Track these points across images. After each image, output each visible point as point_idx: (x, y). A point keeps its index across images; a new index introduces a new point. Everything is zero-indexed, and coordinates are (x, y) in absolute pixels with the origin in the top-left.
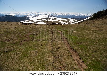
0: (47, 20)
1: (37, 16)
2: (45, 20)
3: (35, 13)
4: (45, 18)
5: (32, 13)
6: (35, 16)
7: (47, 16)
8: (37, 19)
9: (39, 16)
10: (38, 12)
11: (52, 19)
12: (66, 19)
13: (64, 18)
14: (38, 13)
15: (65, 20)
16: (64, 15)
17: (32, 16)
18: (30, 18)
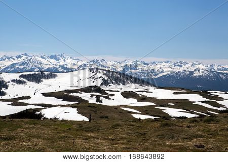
0: (98, 100)
1: (47, 77)
2: (85, 96)
3: (40, 59)
4: (87, 90)
5: (20, 60)
6: (37, 78)
7: (99, 75)
8: (45, 95)
9: (54, 76)
10: (52, 57)
11: (127, 95)
12: (204, 94)
13: (190, 92)
14: (53, 61)
15: (196, 98)
16: (196, 74)
17: (16, 76)
18: (6, 87)
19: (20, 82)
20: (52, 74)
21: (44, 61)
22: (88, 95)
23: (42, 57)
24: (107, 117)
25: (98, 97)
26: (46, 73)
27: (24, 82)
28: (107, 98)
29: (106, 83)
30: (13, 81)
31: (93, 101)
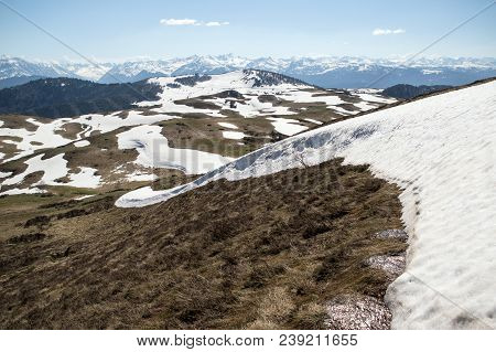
0: (232, 106)
1: (202, 80)
2: (219, 101)
3: (208, 60)
4: (223, 95)
5: (190, 61)
6: (190, 81)
7: (252, 76)
8: (176, 102)
9: (209, 78)
10: (220, 58)
11: (264, 98)
12: (345, 95)
13: (332, 93)
14: (222, 62)
15: (332, 101)
17: (172, 80)
18: (161, 92)
19: (175, 86)
20: (206, 78)
21: (212, 62)
22: (223, 100)
23: (210, 58)
25: (232, 102)
26: (201, 76)
27: (179, 86)
28: (242, 103)
29: (257, 84)
30: (168, 85)
31: (227, 107)
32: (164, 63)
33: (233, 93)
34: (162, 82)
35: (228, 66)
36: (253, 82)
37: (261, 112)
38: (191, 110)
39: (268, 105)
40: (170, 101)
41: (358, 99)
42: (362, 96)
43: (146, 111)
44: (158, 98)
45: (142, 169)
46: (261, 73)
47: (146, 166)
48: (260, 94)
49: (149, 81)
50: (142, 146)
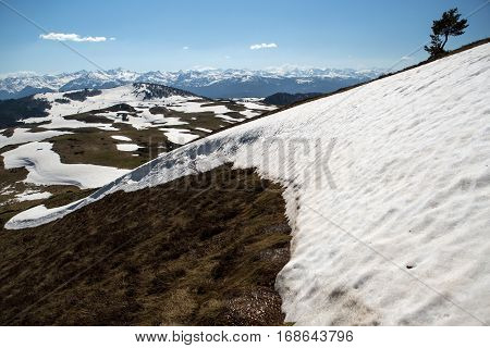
0: (124, 119)
1: (92, 94)
2: (111, 115)
3: (97, 75)
4: (114, 108)
5: (78, 77)
6: (81, 97)
9: (99, 93)
11: (155, 111)
16: (244, 80)
17: (60, 96)
18: (50, 107)
19: (63, 101)
20: (96, 92)
21: (101, 77)
22: (115, 114)
23: (100, 72)
24: (82, 153)
25: (124, 115)
26: (90, 90)
27: (68, 102)
28: (135, 115)
29: (148, 96)
30: (57, 100)
31: (119, 120)
32: (50, 79)
33: (124, 107)
34: (50, 97)
35: (119, 81)
36: (144, 95)
37: (153, 123)
38: (83, 125)
39: (160, 117)
40: (59, 116)
41: (243, 108)
42: (246, 105)
43: (34, 128)
44: (47, 114)
45: (33, 187)
46: (151, 86)
47: (37, 184)
48: (151, 106)
49: (36, 97)
50: (32, 164)
